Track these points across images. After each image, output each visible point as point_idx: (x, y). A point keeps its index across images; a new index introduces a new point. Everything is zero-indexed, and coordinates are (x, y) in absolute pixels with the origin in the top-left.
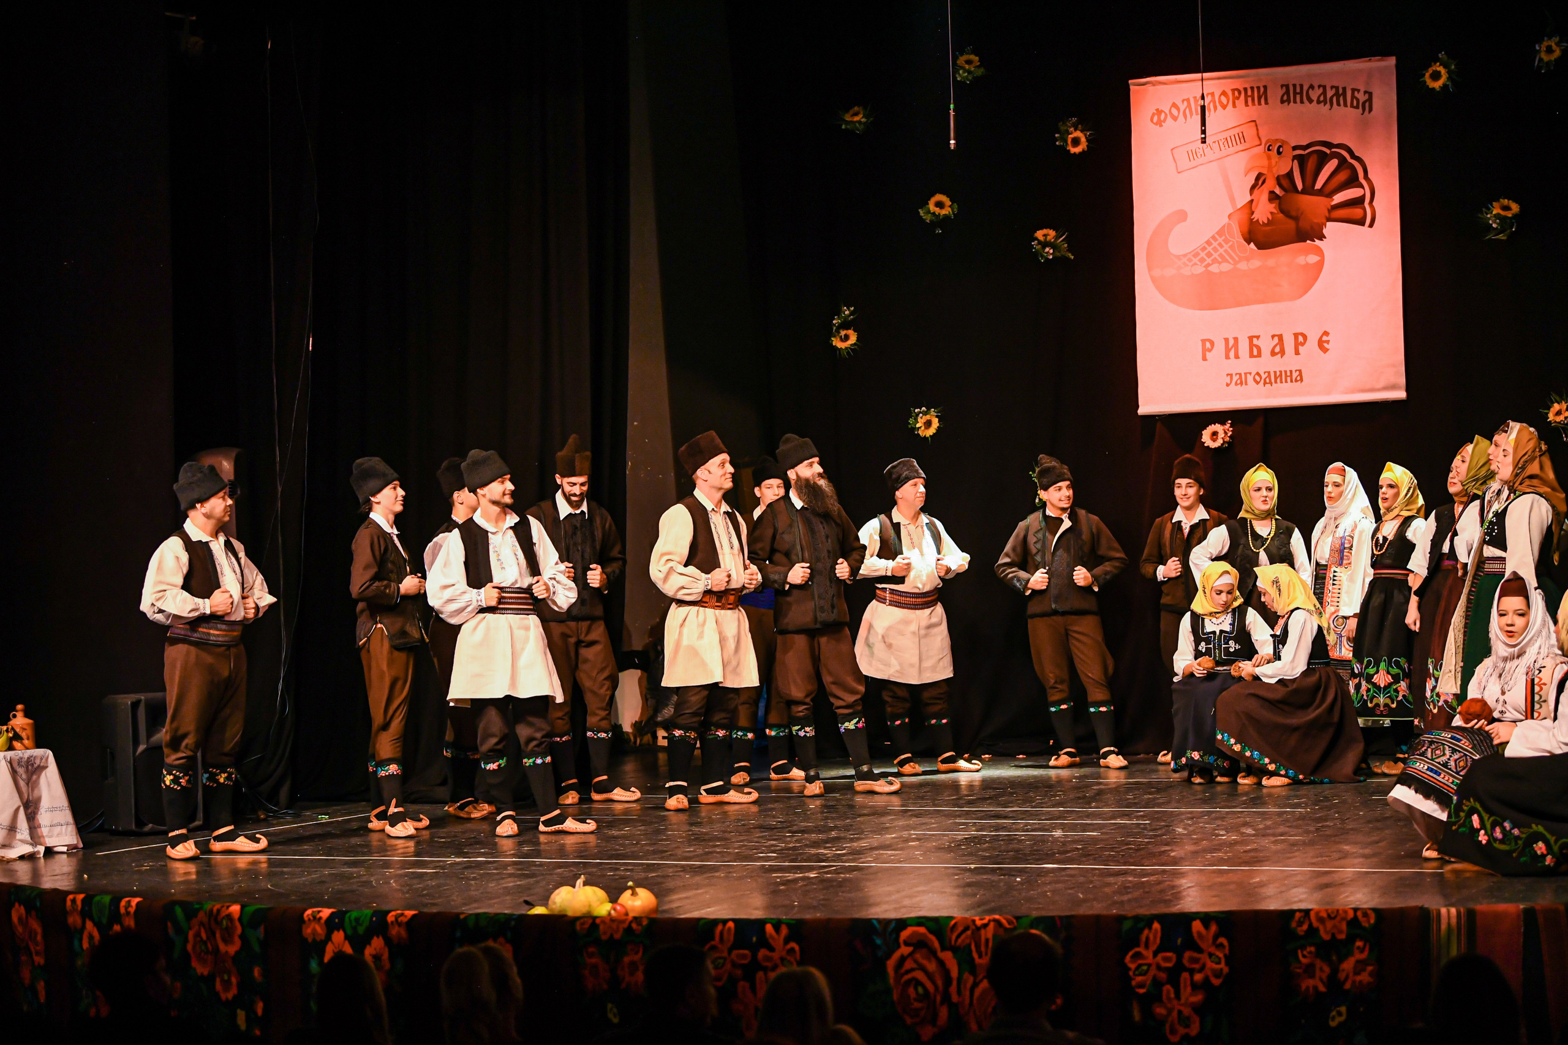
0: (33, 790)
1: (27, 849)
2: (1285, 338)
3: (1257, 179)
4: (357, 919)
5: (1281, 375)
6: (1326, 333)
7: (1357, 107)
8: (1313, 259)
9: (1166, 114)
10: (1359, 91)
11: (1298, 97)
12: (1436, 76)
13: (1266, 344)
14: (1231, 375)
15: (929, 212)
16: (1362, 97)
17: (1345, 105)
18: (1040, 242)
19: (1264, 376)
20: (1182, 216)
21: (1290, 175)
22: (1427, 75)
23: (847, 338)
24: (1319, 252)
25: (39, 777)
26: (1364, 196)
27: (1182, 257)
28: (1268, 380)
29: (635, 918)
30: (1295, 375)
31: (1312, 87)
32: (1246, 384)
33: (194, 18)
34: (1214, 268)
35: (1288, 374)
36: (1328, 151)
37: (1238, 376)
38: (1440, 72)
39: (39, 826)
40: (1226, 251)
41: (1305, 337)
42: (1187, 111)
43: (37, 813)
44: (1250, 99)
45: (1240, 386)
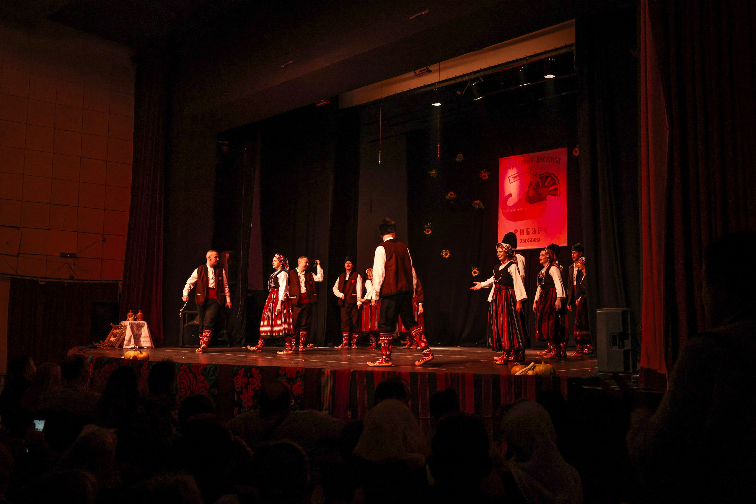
0: (139, 332)
1: (133, 346)
2: (536, 229)
3: (530, 184)
4: (90, 358)
5: (535, 239)
6: (547, 227)
7: (556, 162)
8: (543, 206)
9: (508, 167)
11: (541, 161)
12: (576, 152)
13: (531, 231)
14: (521, 240)
15: (448, 196)
16: (557, 159)
17: (553, 162)
18: (475, 204)
19: (530, 240)
20: (510, 195)
21: (538, 183)
22: (573, 152)
23: (428, 231)
24: (545, 204)
25: (141, 329)
26: (557, 188)
27: (510, 207)
29: (139, 360)
30: (538, 239)
31: (545, 157)
32: (526, 242)
33: (227, 143)
34: (518, 210)
36: (548, 175)
37: (523, 240)
38: (577, 150)
39: (141, 341)
40: (522, 204)
41: (541, 229)
43: (140, 338)
44: (529, 162)
45: (523, 243)
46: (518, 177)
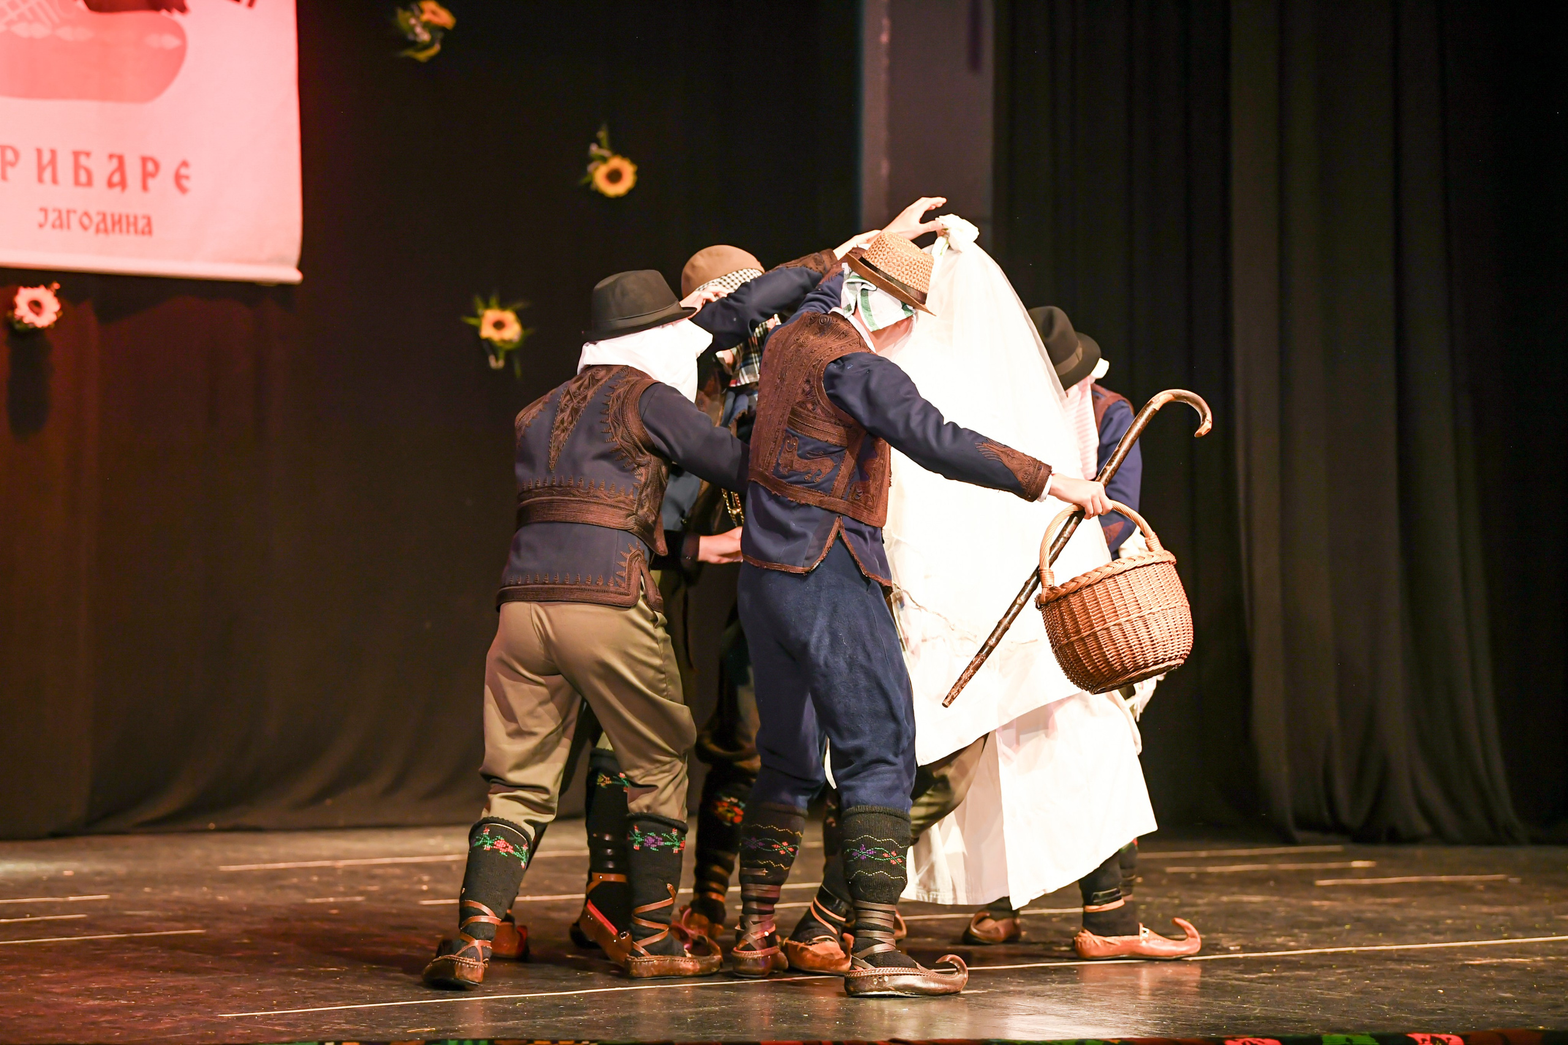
2: (128, 161)
5: (120, 221)
6: (185, 164)
8: (170, 42)
13: (101, 168)
14: (44, 210)
19: (96, 219)
24: (179, 32)
28: (102, 226)
30: (141, 223)
32: (69, 227)
34: (22, 30)
35: (132, 220)
37: (56, 215)
41: (157, 165)
45: (57, 231)
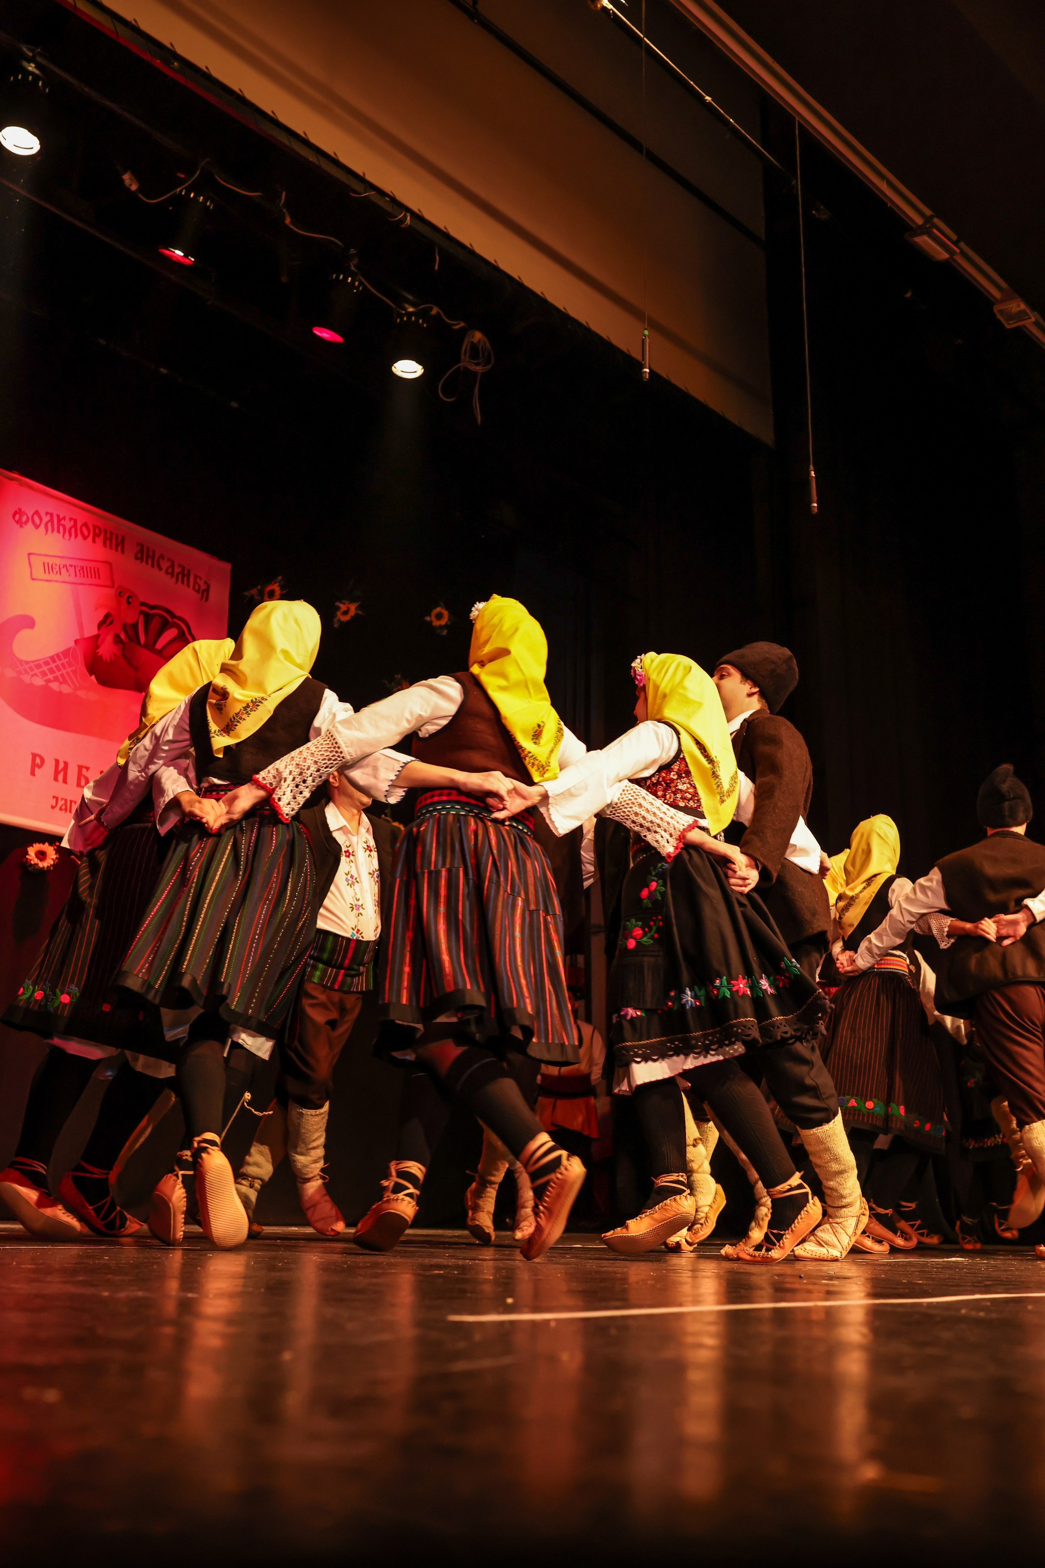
3: (106, 617)
7: (198, 591)
9: (28, 518)
10: (201, 579)
11: (150, 560)
14: (57, 799)
16: (202, 585)
17: (188, 585)
20: (29, 622)
21: (135, 626)
27: (23, 662)
31: (162, 557)
34: (55, 686)
36: (170, 620)
37: (63, 802)
40: (67, 673)
42: (49, 525)
44: (108, 542)
45: (64, 811)
46: (63, 571)
